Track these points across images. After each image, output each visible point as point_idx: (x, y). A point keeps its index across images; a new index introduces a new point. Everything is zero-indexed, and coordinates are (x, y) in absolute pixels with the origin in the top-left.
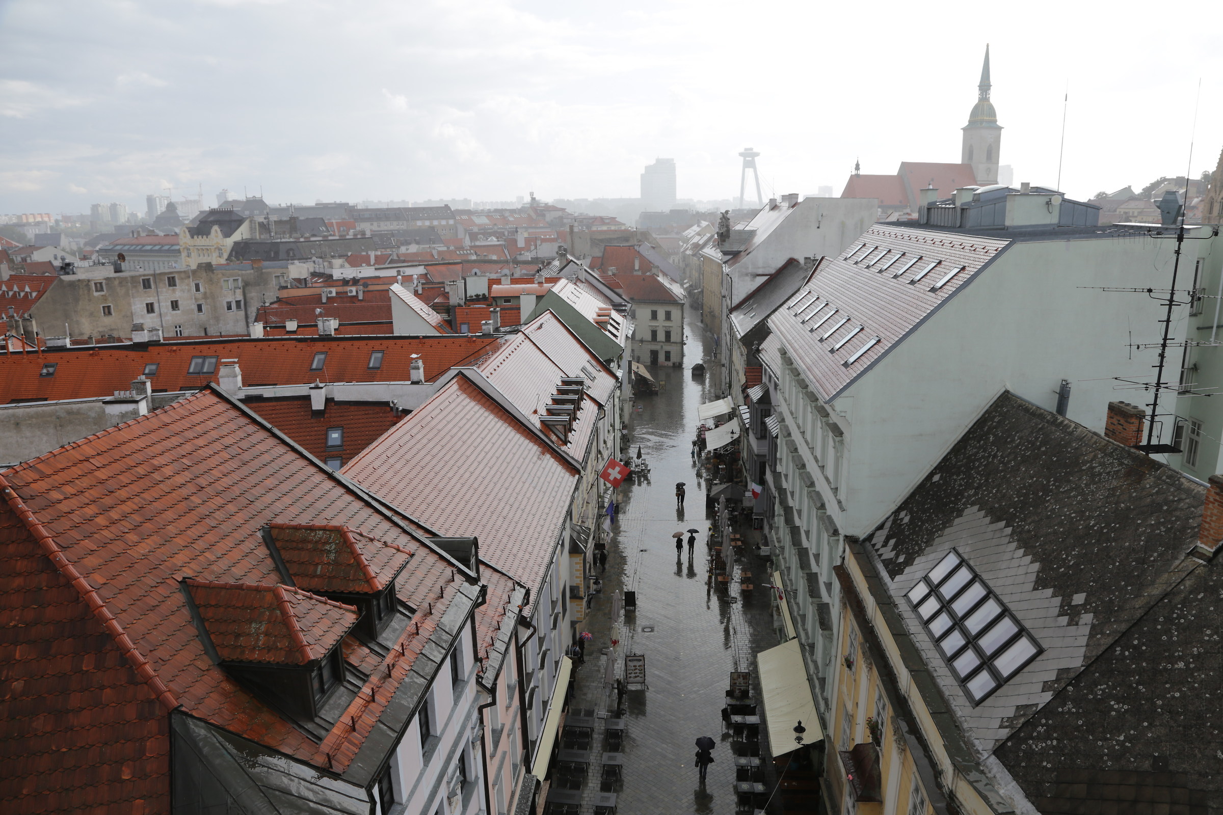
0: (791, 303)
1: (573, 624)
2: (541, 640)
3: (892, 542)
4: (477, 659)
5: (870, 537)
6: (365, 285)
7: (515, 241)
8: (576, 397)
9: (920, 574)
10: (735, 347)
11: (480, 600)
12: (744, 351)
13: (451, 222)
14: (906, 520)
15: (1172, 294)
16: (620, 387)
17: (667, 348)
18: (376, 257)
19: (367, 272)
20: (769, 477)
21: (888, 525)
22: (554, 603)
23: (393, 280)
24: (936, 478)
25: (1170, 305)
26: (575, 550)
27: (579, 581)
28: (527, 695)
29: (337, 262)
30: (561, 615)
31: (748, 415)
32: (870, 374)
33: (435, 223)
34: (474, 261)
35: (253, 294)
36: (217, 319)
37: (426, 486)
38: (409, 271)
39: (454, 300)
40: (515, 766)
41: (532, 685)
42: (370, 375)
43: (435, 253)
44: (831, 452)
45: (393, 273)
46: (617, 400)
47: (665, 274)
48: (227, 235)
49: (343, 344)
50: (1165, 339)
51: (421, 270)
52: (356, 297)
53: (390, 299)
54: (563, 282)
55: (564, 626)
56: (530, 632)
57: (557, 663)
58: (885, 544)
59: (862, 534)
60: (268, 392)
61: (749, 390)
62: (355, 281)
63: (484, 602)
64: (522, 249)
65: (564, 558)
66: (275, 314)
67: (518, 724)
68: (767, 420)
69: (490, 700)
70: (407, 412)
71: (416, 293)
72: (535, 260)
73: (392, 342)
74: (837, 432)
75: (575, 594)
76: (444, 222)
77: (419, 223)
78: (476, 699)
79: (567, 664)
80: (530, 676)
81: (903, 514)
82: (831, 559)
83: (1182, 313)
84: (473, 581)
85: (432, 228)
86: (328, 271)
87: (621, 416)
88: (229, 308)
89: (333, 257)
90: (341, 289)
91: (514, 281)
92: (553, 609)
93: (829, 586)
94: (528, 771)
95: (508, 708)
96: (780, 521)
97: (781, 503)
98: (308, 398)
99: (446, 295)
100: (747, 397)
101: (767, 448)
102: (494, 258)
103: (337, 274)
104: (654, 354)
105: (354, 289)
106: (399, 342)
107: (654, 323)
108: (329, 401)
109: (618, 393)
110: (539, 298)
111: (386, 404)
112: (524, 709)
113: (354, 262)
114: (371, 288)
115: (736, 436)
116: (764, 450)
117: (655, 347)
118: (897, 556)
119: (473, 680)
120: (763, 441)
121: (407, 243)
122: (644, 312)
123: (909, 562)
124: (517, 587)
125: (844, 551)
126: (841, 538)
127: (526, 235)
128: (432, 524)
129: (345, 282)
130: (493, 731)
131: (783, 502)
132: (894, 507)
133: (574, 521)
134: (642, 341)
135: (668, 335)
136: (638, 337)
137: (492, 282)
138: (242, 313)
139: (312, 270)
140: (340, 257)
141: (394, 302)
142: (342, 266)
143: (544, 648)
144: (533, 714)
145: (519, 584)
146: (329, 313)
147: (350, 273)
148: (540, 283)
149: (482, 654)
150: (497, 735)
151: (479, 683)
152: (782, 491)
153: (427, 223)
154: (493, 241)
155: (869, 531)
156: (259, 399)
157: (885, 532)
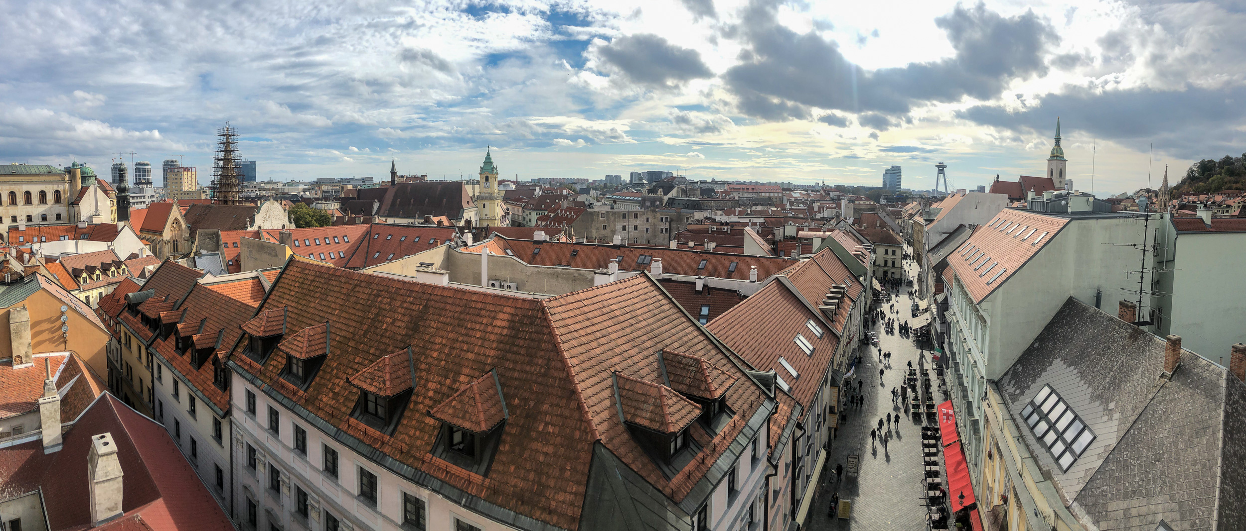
0: (960, 249)
1: (829, 429)
2: (809, 437)
3: (1013, 382)
4: (768, 446)
5: (1001, 379)
6: (732, 226)
7: (813, 207)
8: (839, 296)
9: (1029, 400)
10: (930, 270)
11: (774, 411)
12: (935, 274)
13: (780, 195)
14: (1020, 369)
15: (1145, 246)
16: (865, 291)
17: (893, 270)
18: (739, 211)
19: (734, 219)
20: (946, 345)
21: (1011, 372)
22: (819, 416)
23: (746, 224)
24: (1036, 345)
25: (1144, 252)
26: (834, 384)
27: (835, 403)
28: (797, 471)
29: (719, 212)
30: (822, 423)
31: (935, 310)
32: (1001, 288)
33: (772, 195)
34: (790, 217)
35: (674, 225)
36: (655, 236)
37: (751, 340)
38: (755, 220)
39: (777, 238)
40: (785, 515)
41: (800, 465)
42: (729, 275)
43: (770, 211)
44: (980, 332)
45: (747, 220)
46: (863, 298)
47: (893, 230)
48: (666, 194)
49: (716, 257)
50: (1143, 269)
51: (762, 220)
52: (727, 232)
53: (743, 235)
54: (837, 231)
55: (824, 429)
56: (802, 432)
57: (818, 452)
58: (1009, 383)
59: (996, 379)
60: (674, 277)
61: (936, 296)
62: (727, 224)
63: (776, 412)
64: (816, 212)
65: (827, 389)
66: (684, 238)
67: (789, 489)
68: (946, 313)
69: (774, 472)
70: (745, 297)
71: (758, 233)
72: (823, 219)
73: (741, 258)
74: (984, 321)
75: (832, 410)
76: (776, 195)
77: (763, 194)
78: (765, 470)
79: (823, 454)
80: (800, 459)
81: (1018, 366)
82: (979, 392)
83: (1150, 256)
84: (772, 400)
85: (770, 198)
86: (714, 217)
87: (865, 307)
88: (662, 232)
89: (717, 209)
90: (719, 227)
91: (810, 230)
92: (818, 420)
94: (794, 519)
95: (785, 477)
96: (952, 370)
97: (952, 360)
98: (694, 283)
99: (774, 234)
100: (935, 300)
102: (802, 216)
103: (718, 219)
104: (885, 273)
105: (726, 227)
106: (746, 258)
107: (886, 256)
108: (705, 286)
109: (864, 294)
110: (823, 240)
111: (735, 291)
112: (794, 479)
113: (728, 213)
114: (735, 228)
115: (929, 321)
117: (886, 268)
118: (1015, 390)
119: (765, 459)
121: (756, 205)
122: (881, 251)
123: (1022, 393)
124: (797, 405)
125: (987, 388)
126: (985, 381)
127: (819, 204)
128: (752, 363)
129: (722, 224)
130: (775, 492)
131: (954, 360)
132: (1014, 362)
133: (835, 367)
134: (879, 266)
135: (893, 263)
136: (877, 263)
137: (799, 229)
138: (668, 235)
139: (705, 216)
140: (721, 210)
141: (746, 235)
142: (721, 215)
143: (810, 443)
144: (799, 483)
145: (798, 403)
146: (712, 240)
147: (724, 219)
148: (824, 232)
149: (772, 443)
150: (776, 493)
151: (769, 460)
152: (953, 354)
153: (767, 194)
154: (801, 206)
155: (1000, 376)
156: (669, 280)
157: (1009, 377)
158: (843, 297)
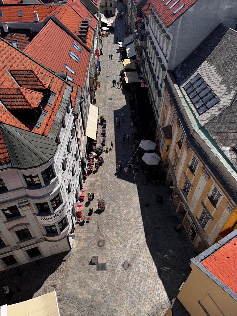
2: (85, 102)
3: (181, 72)
5: (175, 70)
10: (133, 9)
12: (136, 10)
20: (144, 53)
21: (180, 67)
24: (195, 52)
26: (90, 77)
27: (92, 85)
28: (83, 117)
30: (89, 95)
31: (137, 33)
32: (181, 17)
40: (82, 134)
42: (20, 19)
44: (165, 45)
46: (98, 28)
55: (89, 98)
56: (83, 100)
57: (89, 108)
58: (178, 73)
59: (172, 70)
65: (88, 79)
67: (82, 124)
69: (76, 118)
73: (25, 7)
74: (168, 37)
80: (83, 111)
81: (184, 64)
82: (163, 77)
93: (161, 85)
94: (85, 135)
95: (79, 120)
96: (147, 67)
100: (137, 27)
101: (143, 44)
106: (27, 7)
108: (9, 29)
109: (98, 25)
112: (83, 120)
115: (133, 40)
116: (143, 45)
117: (106, 8)
118: (182, 76)
120: (142, 42)
123: (185, 78)
124: (79, 87)
125: (167, 75)
126: (166, 71)
131: (148, 61)
132: (182, 62)
133: (90, 68)
152: (148, 58)
155: (175, 68)
157: (179, 69)
158: (88, 27)
